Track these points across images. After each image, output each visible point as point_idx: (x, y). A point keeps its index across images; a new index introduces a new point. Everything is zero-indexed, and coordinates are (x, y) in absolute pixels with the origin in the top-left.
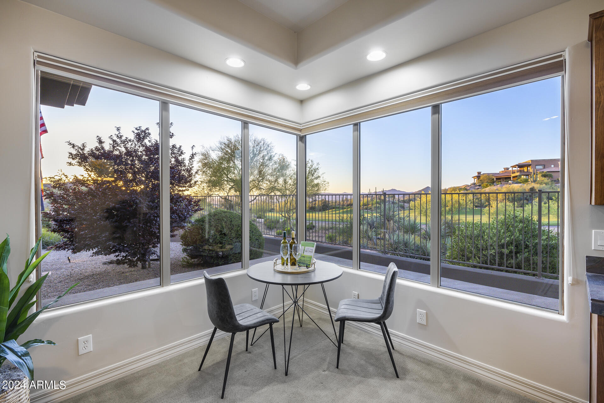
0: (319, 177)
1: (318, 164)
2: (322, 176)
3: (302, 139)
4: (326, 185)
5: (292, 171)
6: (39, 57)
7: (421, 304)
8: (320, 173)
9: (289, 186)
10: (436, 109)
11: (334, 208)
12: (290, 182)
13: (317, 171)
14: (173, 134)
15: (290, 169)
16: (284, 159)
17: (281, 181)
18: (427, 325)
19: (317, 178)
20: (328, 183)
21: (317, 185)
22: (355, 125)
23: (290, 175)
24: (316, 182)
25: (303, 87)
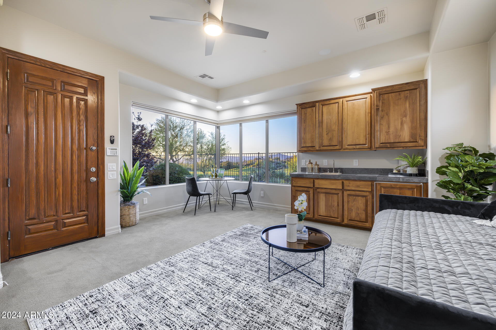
0: (225, 144)
1: (224, 135)
2: (227, 143)
3: (218, 128)
4: (230, 149)
5: (206, 140)
6: (133, 103)
7: (262, 190)
8: (226, 141)
9: (204, 150)
10: (267, 121)
11: (235, 167)
12: (205, 147)
13: (224, 140)
14: (141, 118)
15: (205, 139)
16: (201, 132)
17: (199, 146)
18: (264, 197)
19: (223, 145)
20: (231, 148)
21: (224, 149)
22: (240, 124)
23: (205, 142)
24: (223, 147)
25: (219, 107)
